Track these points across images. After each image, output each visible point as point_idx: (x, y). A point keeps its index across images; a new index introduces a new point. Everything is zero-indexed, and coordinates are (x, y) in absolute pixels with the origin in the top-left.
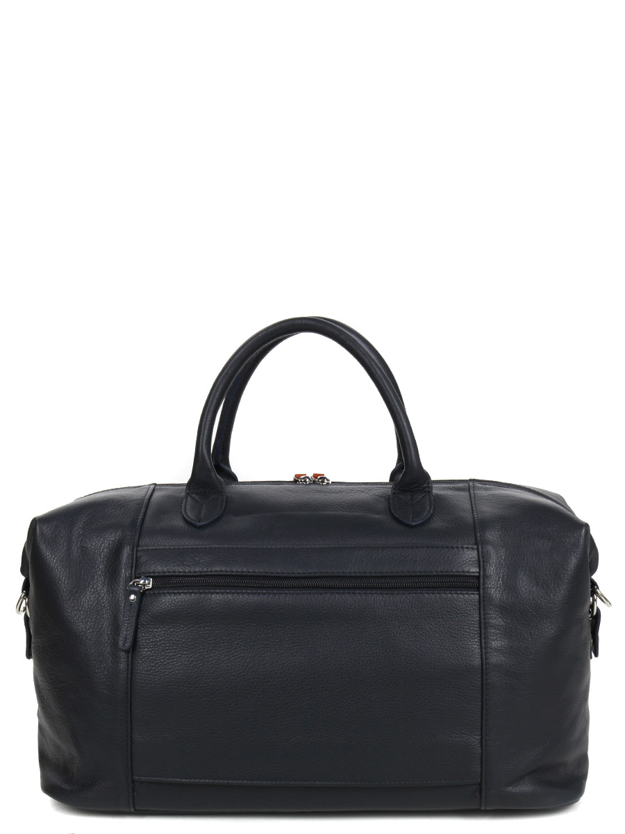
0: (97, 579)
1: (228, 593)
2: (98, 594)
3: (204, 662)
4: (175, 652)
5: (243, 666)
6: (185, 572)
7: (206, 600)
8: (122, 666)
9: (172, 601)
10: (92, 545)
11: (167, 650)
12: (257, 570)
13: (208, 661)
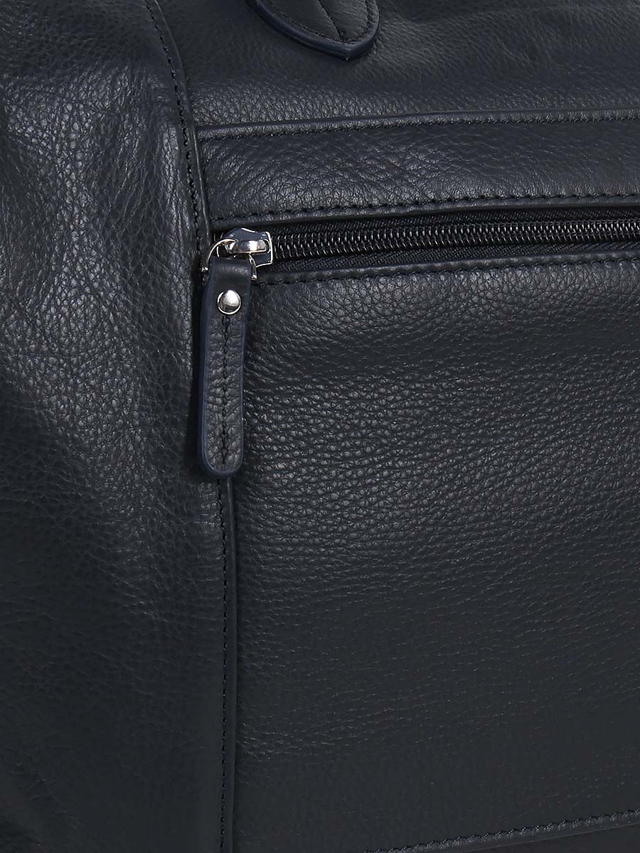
0: (80, 242)
1: (513, 266)
2: (94, 292)
3: (460, 488)
4: (373, 464)
5: (568, 486)
6: (370, 206)
7: (456, 294)
8: (210, 525)
9: (353, 301)
10: (38, 126)
11: (345, 459)
12: (578, 191)
13: (469, 484)
